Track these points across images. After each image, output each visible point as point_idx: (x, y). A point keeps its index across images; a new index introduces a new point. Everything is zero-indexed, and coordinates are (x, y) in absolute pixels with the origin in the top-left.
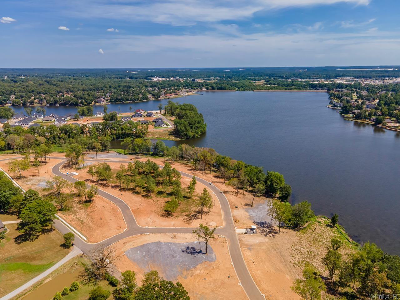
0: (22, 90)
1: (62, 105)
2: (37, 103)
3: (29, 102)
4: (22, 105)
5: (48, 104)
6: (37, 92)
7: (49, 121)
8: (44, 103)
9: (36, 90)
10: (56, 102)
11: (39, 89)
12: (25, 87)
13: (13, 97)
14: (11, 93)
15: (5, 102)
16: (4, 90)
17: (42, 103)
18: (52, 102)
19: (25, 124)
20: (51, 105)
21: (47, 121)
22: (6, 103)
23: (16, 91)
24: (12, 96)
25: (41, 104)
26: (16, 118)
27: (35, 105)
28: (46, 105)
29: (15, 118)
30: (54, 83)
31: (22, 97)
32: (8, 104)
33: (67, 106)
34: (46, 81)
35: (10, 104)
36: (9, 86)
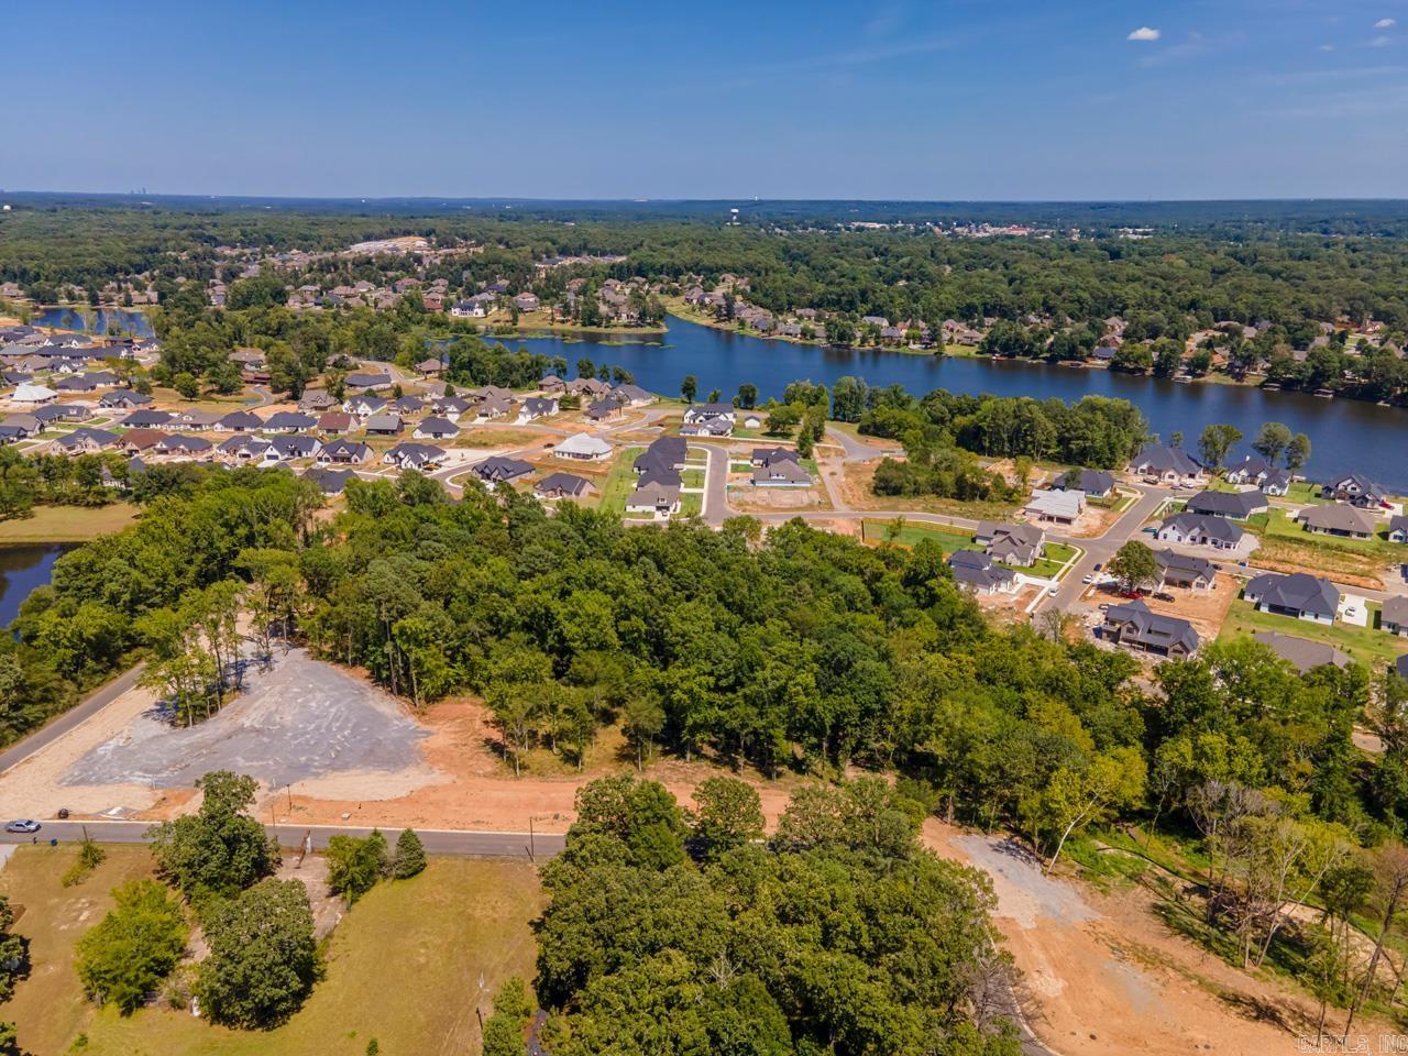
0: (1153, 297)
1: (1349, 393)
2: (1219, 370)
3: (1187, 365)
4: (1150, 371)
5: (1275, 381)
6: (1214, 311)
7: (1347, 533)
8: (1255, 377)
9: (1205, 299)
10: (1319, 376)
11: (1219, 296)
12: (1158, 280)
13: (1117, 325)
14: (1111, 306)
15: (1085, 352)
16: (1085, 295)
17: (1243, 375)
18: (1300, 372)
19: (1214, 543)
20: (1288, 385)
21: (1333, 531)
22: (1090, 356)
23: (1129, 302)
24: (1113, 321)
25: (1240, 377)
26: (1150, 468)
27: (1211, 378)
28: (1262, 385)
29: (1145, 467)
30: (1275, 267)
31: (1154, 332)
32: (1094, 358)
33: (1381, 403)
34: (1234, 255)
35: (1104, 359)
36: (1101, 276)
